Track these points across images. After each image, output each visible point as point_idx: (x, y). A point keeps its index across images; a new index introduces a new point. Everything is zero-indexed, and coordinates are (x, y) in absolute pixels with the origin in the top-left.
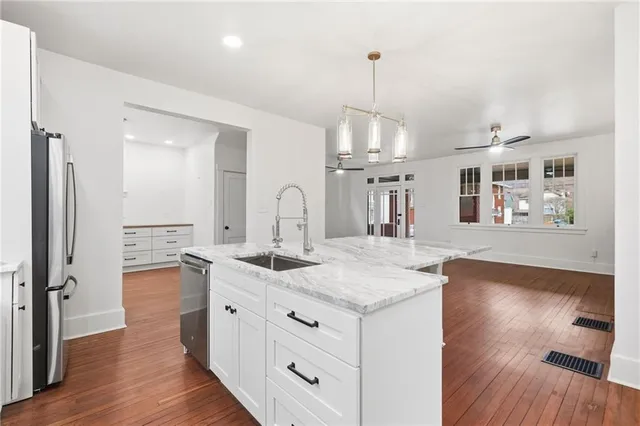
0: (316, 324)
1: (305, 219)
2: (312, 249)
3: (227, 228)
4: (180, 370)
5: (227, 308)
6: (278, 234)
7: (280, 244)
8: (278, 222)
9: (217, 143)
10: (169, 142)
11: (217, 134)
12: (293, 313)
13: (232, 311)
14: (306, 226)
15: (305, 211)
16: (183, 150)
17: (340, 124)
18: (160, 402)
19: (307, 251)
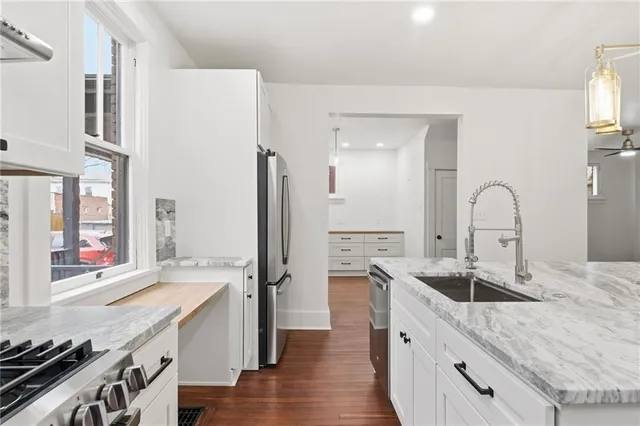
0: (490, 392)
1: (519, 232)
2: (529, 277)
3: (439, 237)
4: (367, 389)
5: (402, 335)
6: (472, 251)
7: (475, 264)
8: (472, 235)
9: (427, 137)
10: (380, 145)
11: (427, 128)
12: (463, 365)
13: (406, 341)
14: (518, 241)
15: (518, 220)
16: (395, 150)
17: (589, 78)
18: (342, 415)
19: (521, 278)
